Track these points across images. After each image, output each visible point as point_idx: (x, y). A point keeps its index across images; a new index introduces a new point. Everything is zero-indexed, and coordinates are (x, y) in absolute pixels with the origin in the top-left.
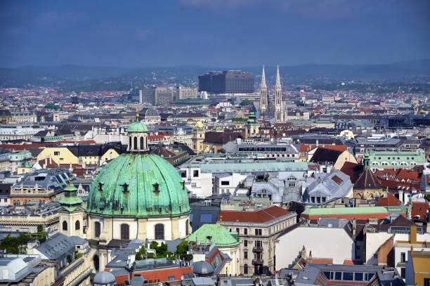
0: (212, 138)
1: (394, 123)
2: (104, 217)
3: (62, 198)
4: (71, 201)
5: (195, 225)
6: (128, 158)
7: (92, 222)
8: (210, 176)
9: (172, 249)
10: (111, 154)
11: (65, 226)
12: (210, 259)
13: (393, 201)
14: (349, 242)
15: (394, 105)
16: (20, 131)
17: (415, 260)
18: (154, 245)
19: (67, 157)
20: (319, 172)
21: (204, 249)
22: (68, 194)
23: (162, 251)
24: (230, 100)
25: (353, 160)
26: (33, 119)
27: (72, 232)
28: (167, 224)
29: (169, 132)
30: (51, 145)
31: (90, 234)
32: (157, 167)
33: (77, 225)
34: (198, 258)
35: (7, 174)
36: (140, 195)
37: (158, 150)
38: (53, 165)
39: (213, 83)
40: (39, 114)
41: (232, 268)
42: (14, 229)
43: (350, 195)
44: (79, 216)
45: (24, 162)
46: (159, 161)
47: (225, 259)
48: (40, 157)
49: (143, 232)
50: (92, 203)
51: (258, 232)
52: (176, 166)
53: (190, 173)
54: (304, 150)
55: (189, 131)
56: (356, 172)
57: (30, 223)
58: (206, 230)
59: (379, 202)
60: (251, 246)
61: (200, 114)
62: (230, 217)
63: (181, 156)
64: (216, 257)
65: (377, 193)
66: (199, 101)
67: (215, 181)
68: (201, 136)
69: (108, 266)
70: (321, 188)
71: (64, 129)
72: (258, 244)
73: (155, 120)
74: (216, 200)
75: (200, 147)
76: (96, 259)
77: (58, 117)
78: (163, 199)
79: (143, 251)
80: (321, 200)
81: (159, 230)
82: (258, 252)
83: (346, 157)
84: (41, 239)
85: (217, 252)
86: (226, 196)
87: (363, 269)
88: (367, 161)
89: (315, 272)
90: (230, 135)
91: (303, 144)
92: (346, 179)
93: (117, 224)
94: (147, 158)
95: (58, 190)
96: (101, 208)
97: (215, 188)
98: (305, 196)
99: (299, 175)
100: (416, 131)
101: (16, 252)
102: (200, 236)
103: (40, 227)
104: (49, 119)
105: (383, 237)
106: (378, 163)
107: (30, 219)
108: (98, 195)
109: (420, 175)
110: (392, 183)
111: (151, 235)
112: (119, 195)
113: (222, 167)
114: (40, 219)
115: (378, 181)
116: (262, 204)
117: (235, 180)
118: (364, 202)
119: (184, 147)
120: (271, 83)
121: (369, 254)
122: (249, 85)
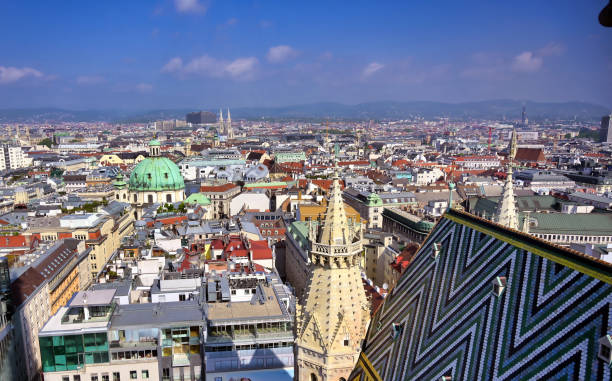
0: (195, 148)
1: (290, 138)
2: (139, 192)
3: (115, 182)
4: (120, 183)
5: (188, 194)
6: (150, 159)
7: (132, 194)
8: (194, 169)
9: (176, 207)
10: (141, 158)
11: (118, 197)
12: (196, 212)
13: (290, 178)
14: (268, 200)
15: (289, 128)
16: (90, 146)
17: (301, 209)
18: (166, 205)
19: (117, 160)
20: (252, 165)
21: (193, 207)
22: (118, 180)
23: (170, 208)
24: (205, 128)
25: (268, 158)
26: (96, 139)
27: (121, 199)
28: (173, 194)
29: (172, 145)
30: (107, 154)
31: (132, 201)
32: (166, 164)
33: (124, 196)
34: (190, 211)
35: (84, 170)
36: (158, 179)
37: (166, 155)
38: (109, 164)
39: (195, 118)
40: (99, 137)
41: (208, 216)
42: (89, 199)
43: (268, 176)
44: (125, 191)
45: (93, 163)
46: (167, 160)
47: (204, 211)
48: (101, 160)
49: (160, 199)
50: (131, 184)
51: (221, 197)
52: (176, 163)
53: (184, 167)
54: (243, 153)
55: (182, 144)
56: (270, 164)
57: (98, 196)
58: (194, 196)
59: (282, 179)
60: (217, 204)
61: (188, 135)
62: (206, 189)
63: (178, 158)
64: (200, 210)
65: (281, 175)
66: (187, 128)
67: (197, 171)
68: (189, 147)
69: (142, 217)
70: (253, 173)
71: (114, 144)
72: (221, 203)
73: (164, 139)
74: (198, 181)
75: (188, 153)
76: (136, 214)
77: (110, 138)
78: (170, 181)
79: (160, 209)
80: (253, 179)
81: (169, 198)
82: (221, 207)
83: (265, 156)
84: (105, 204)
85: (200, 208)
86: (204, 179)
87: (275, 214)
88: (276, 158)
89: (251, 217)
90: (204, 146)
91: (243, 150)
92: (266, 168)
93: (146, 195)
94: (160, 159)
95: (113, 178)
96: (137, 186)
97: (197, 175)
98: (245, 177)
99: (241, 167)
100: (301, 142)
101: (92, 211)
102: (190, 200)
103: (104, 198)
104: (105, 139)
105: (285, 197)
106: (282, 159)
107: (98, 193)
108: (135, 180)
109: (303, 165)
110: (289, 170)
111: (165, 200)
112: (147, 180)
113: (200, 163)
114: (104, 194)
115: (282, 169)
116: (223, 182)
117: (208, 170)
118: (275, 180)
119: (180, 153)
120: (225, 117)
121: (278, 206)
122: (214, 119)
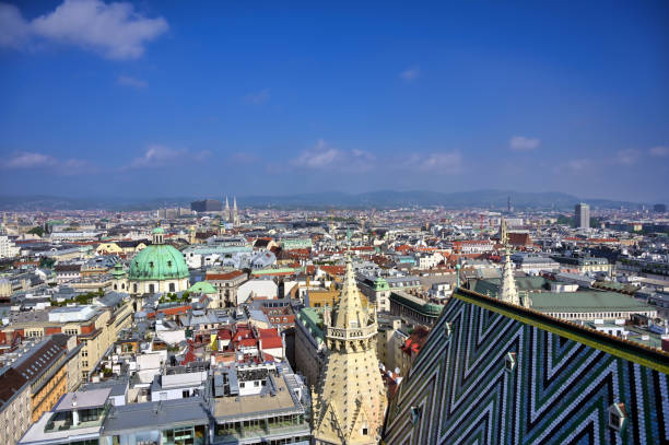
0: (200, 235)
1: (296, 226)
2: (139, 281)
3: (113, 272)
4: (119, 272)
5: (192, 283)
6: (152, 248)
7: (132, 284)
8: (200, 256)
9: (180, 296)
10: (142, 246)
11: (116, 287)
12: (201, 301)
13: (297, 265)
14: (275, 287)
15: (296, 216)
16: (86, 235)
17: (310, 295)
18: (169, 295)
19: (115, 248)
20: (259, 252)
21: (198, 295)
22: (117, 269)
23: (174, 298)
24: (210, 215)
25: (275, 245)
26: (94, 227)
27: (120, 290)
28: (176, 282)
29: (175, 233)
30: (105, 242)
31: (131, 291)
32: (170, 252)
33: (123, 286)
34: (195, 300)
35: (78, 259)
36: (160, 268)
37: (170, 243)
38: (106, 253)
39: (200, 206)
40: (97, 225)
41: (214, 305)
42: (84, 290)
43: (275, 263)
44: (124, 281)
45: (89, 252)
46: (170, 248)
47: (210, 300)
48: (98, 249)
49: (162, 288)
50: (131, 273)
51: (227, 285)
52: (181, 251)
53: (188, 255)
54: (250, 241)
55: (186, 232)
56: (278, 251)
57: (94, 286)
58: (198, 285)
59: (290, 266)
60: (224, 292)
61: (193, 223)
62: (212, 277)
63: (183, 246)
64: (205, 299)
65: (289, 261)
66: (192, 216)
67: (202, 259)
68: (193, 235)
69: (143, 308)
70: (260, 260)
71: (113, 232)
72: (228, 291)
73: (168, 227)
74: (203, 268)
75: (193, 241)
76: (135, 305)
77: (109, 226)
78: (173, 269)
79: (163, 298)
80: (260, 266)
81: (172, 287)
82: (227, 296)
83: (272, 243)
84: (101, 295)
85: (205, 296)
86: (209, 266)
87: (283, 301)
88: (283, 245)
89: (258, 304)
90: (210, 234)
91: (250, 237)
92: (273, 255)
93: (147, 284)
94: (164, 247)
95: (110, 267)
96: (137, 276)
97: (203, 263)
98: (252, 265)
99: (248, 254)
100: (307, 229)
101: (86, 303)
102: (195, 288)
103: (100, 289)
104: (103, 228)
105: (293, 283)
106: (289, 246)
107: (93, 284)
108: (135, 269)
109: (310, 252)
110: (296, 256)
111: (167, 290)
112: (148, 268)
113: (206, 251)
114: (100, 284)
115: (289, 255)
116: (229, 270)
117: (214, 257)
118: (283, 266)
119: (184, 241)
120: (231, 205)
121: (286, 293)
122: (220, 207)
